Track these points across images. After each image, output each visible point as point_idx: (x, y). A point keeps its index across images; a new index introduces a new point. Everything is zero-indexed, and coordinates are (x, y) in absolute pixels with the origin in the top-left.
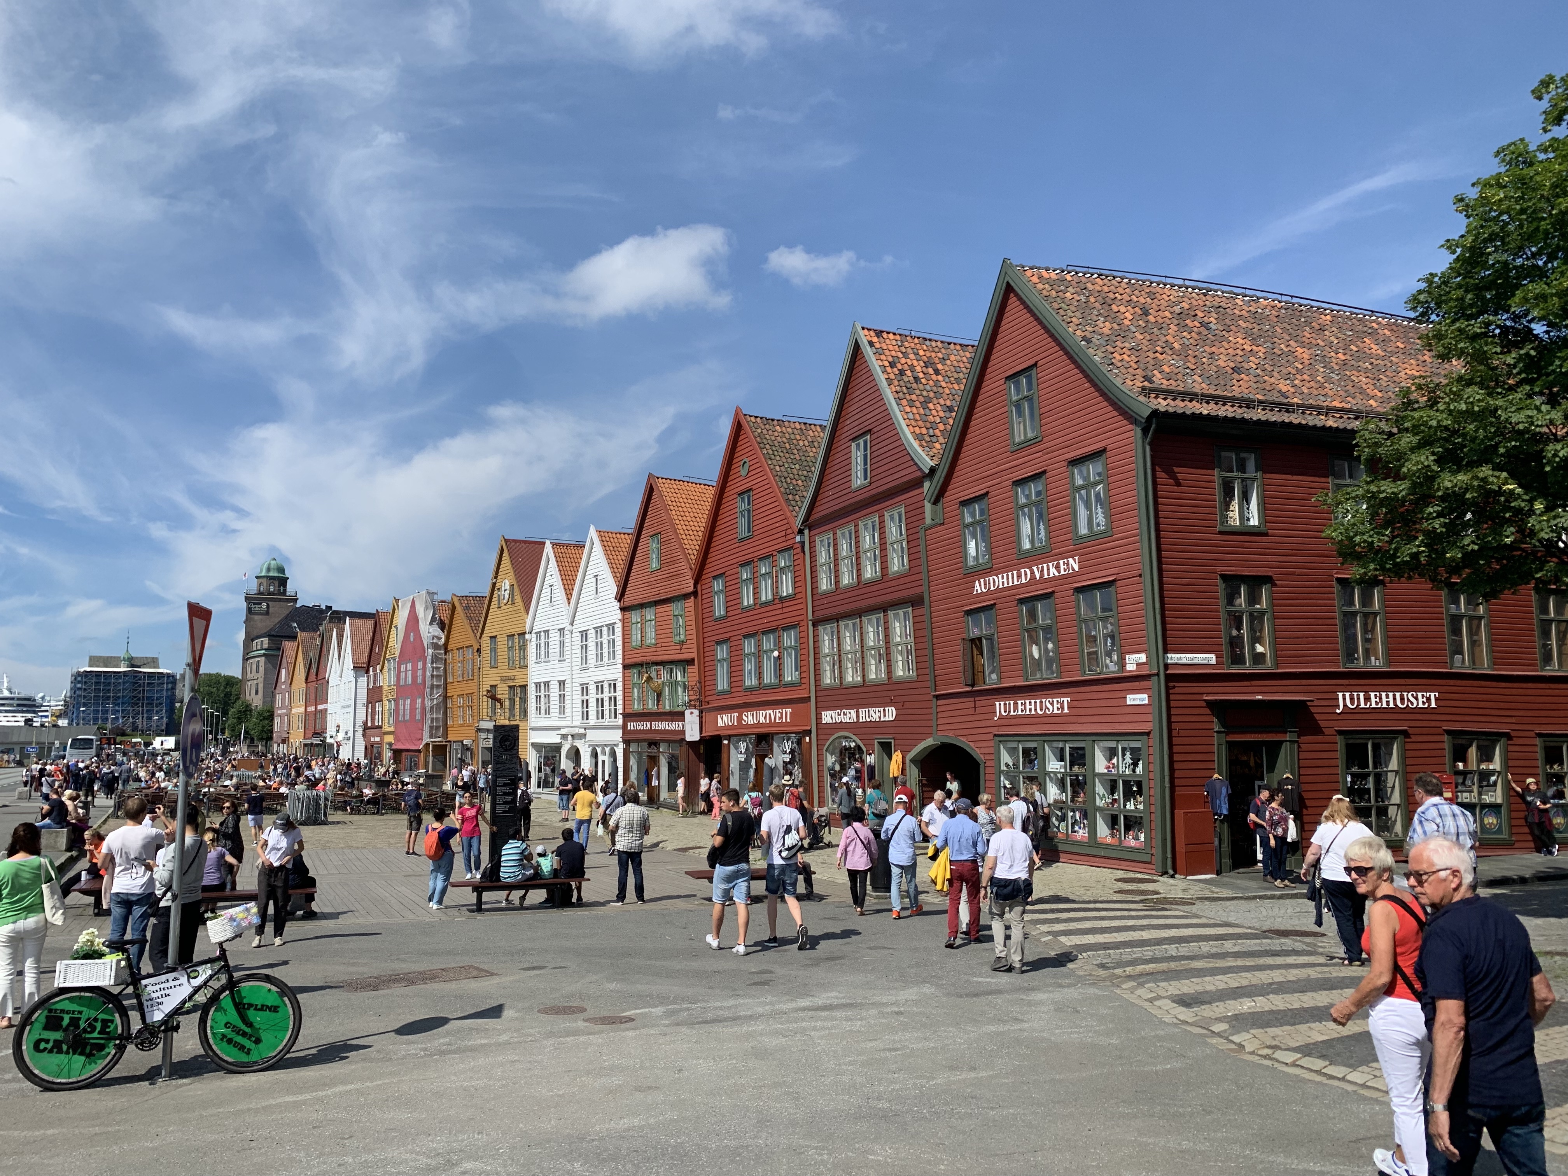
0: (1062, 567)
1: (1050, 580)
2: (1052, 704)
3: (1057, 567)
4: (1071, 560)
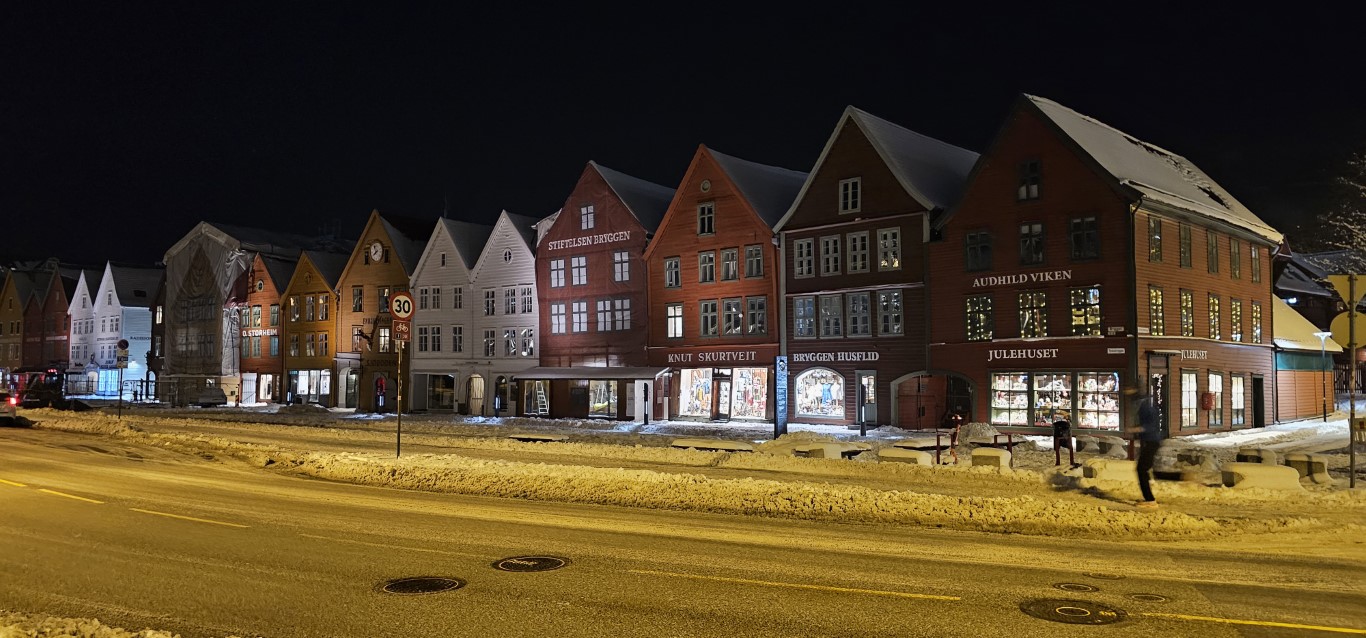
0: (1057, 276)
1: (1045, 282)
2: (1043, 353)
3: (1053, 276)
4: (1065, 272)
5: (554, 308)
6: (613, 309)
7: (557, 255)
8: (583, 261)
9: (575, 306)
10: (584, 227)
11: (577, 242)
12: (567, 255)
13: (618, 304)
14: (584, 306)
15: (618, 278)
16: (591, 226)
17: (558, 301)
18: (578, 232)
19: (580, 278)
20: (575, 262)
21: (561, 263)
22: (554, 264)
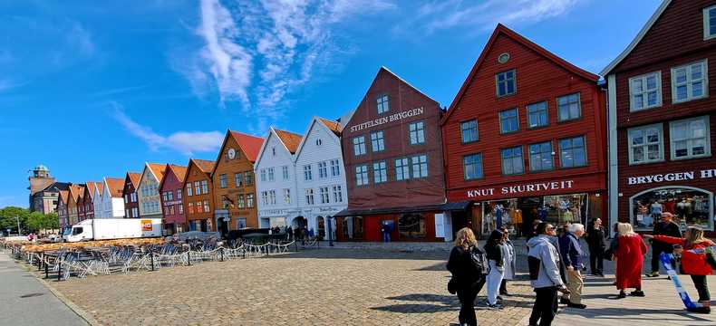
5: (358, 169)
6: (410, 165)
7: (358, 134)
8: (380, 135)
9: (376, 166)
10: (380, 111)
11: (374, 123)
12: (367, 133)
13: (415, 160)
14: (383, 165)
15: (414, 141)
16: (386, 109)
17: (360, 164)
18: (375, 116)
19: (379, 145)
20: (373, 136)
21: (362, 139)
22: (356, 141)
